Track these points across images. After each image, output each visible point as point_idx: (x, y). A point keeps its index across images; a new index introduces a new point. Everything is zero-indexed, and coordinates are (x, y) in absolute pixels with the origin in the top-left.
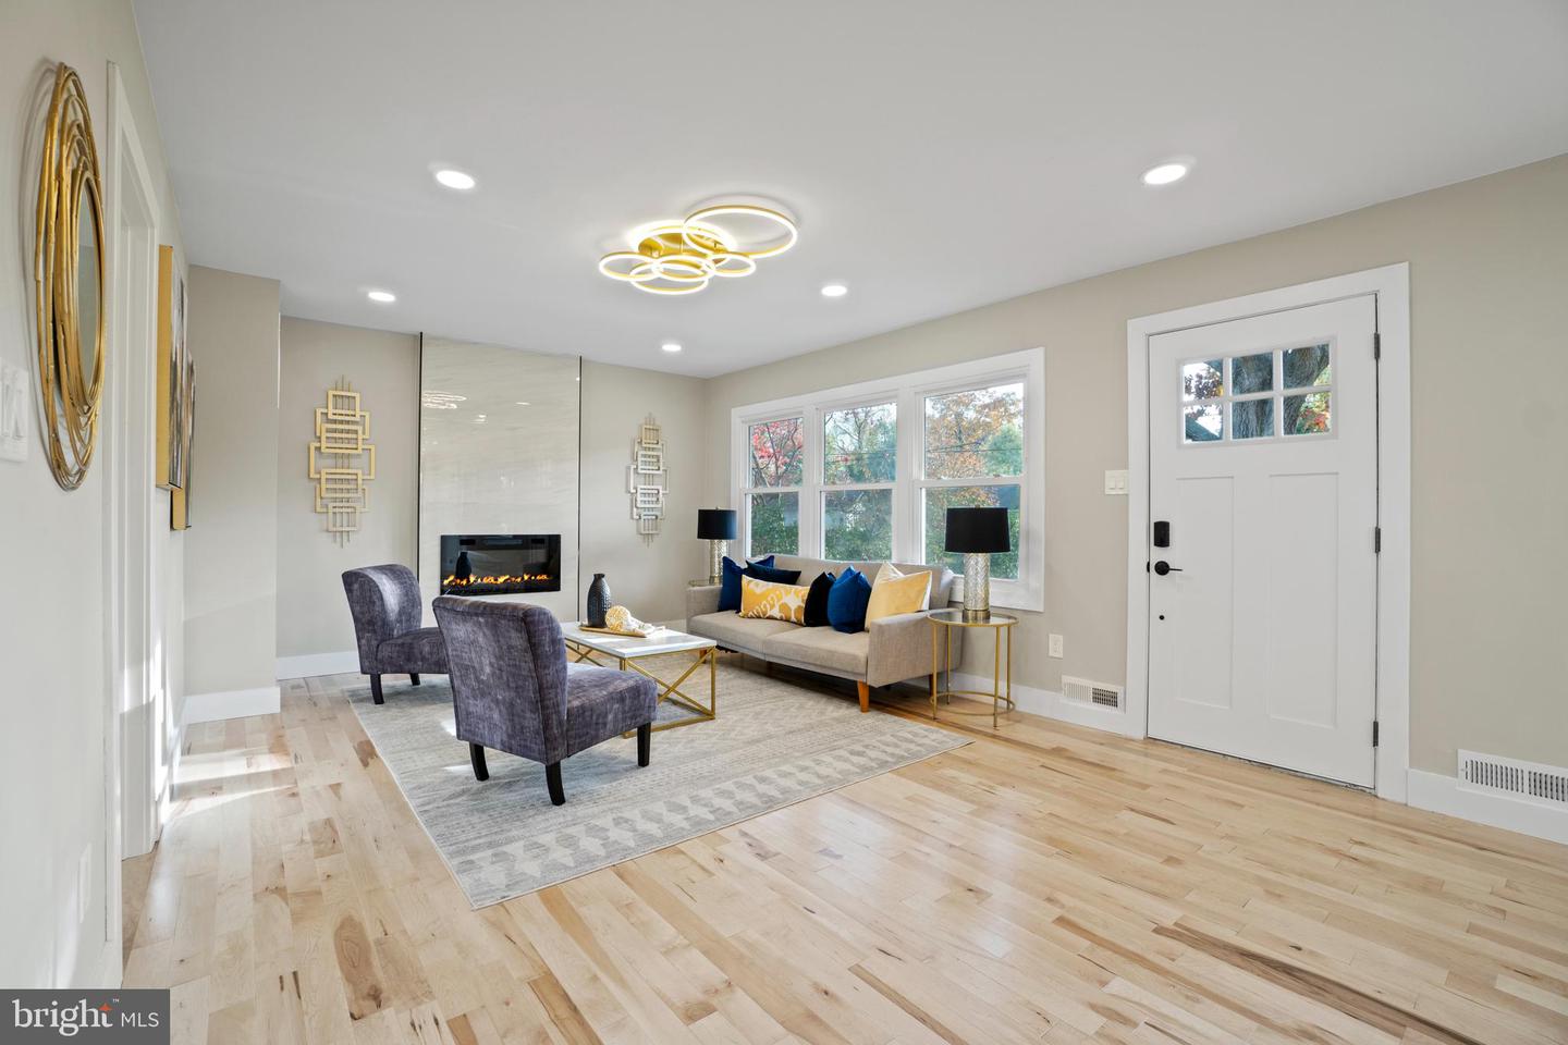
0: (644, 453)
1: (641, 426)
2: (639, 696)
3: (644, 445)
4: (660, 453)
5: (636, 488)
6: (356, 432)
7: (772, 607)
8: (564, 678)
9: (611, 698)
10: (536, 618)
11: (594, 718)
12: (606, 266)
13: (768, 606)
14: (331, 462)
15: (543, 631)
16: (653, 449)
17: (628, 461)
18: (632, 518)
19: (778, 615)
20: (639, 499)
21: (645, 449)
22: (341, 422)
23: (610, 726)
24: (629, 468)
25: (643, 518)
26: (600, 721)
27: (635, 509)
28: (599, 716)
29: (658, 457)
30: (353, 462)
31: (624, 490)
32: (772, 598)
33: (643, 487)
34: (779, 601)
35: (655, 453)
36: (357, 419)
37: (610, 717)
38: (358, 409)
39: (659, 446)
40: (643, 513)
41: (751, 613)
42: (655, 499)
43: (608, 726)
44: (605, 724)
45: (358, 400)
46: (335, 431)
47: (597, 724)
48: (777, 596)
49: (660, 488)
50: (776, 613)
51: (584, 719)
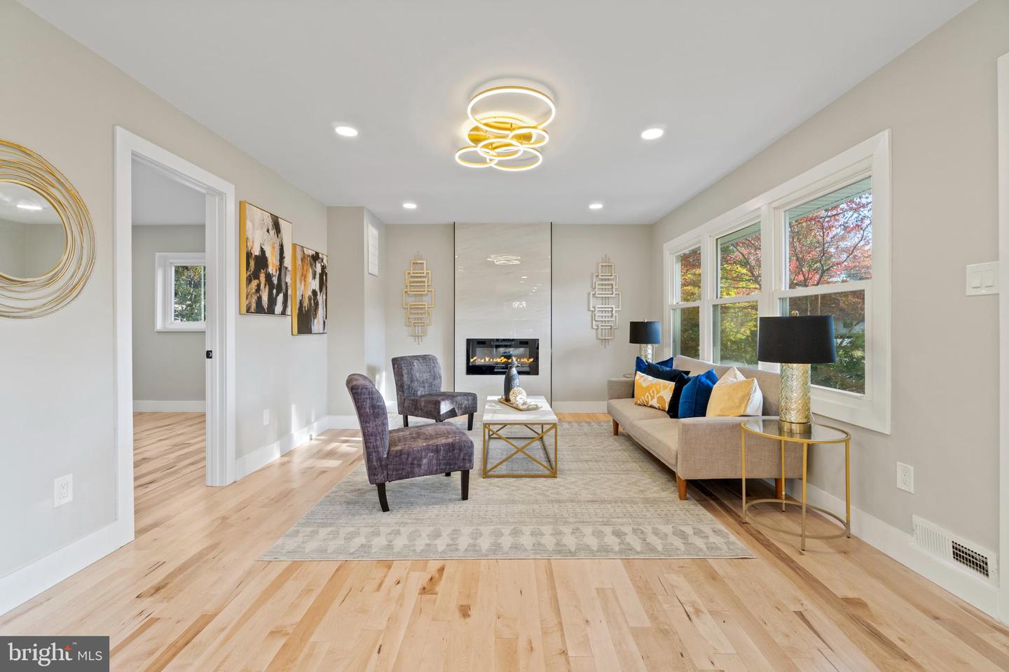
0: (601, 282)
1: (598, 264)
2: (453, 450)
3: (600, 277)
4: (613, 282)
5: (594, 307)
6: (424, 282)
7: (653, 398)
8: (384, 431)
9: (427, 449)
10: (359, 391)
11: (410, 459)
12: (460, 157)
13: (650, 397)
14: (414, 299)
15: (364, 399)
16: (608, 280)
17: (590, 289)
18: (592, 327)
19: (657, 405)
20: (597, 315)
21: (602, 280)
22: (417, 277)
23: (424, 467)
24: (589, 293)
25: (600, 327)
26: (416, 462)
27: (594, 322)
28: (413, 459)
29: (612, 285)
30: (424, 298)
31: (586, 308)
32: (653, 391)
33: (599, 306)
34: (657, 394)
35: (609, 282)
36: (425, 275)
37: (425, 461)
38: (425, 268)
39: (612, 277)
40: (600, 324)
41: (639, 402)
42: (610, 315)
43: (423, 467)
44: (420, 466)
45: (425, 264)
46: (414, 282)
47: (412, 464)
48: (656, 389)
49: (614, 306)
50: (654, 403)
51: (400, 459)
